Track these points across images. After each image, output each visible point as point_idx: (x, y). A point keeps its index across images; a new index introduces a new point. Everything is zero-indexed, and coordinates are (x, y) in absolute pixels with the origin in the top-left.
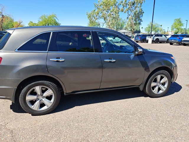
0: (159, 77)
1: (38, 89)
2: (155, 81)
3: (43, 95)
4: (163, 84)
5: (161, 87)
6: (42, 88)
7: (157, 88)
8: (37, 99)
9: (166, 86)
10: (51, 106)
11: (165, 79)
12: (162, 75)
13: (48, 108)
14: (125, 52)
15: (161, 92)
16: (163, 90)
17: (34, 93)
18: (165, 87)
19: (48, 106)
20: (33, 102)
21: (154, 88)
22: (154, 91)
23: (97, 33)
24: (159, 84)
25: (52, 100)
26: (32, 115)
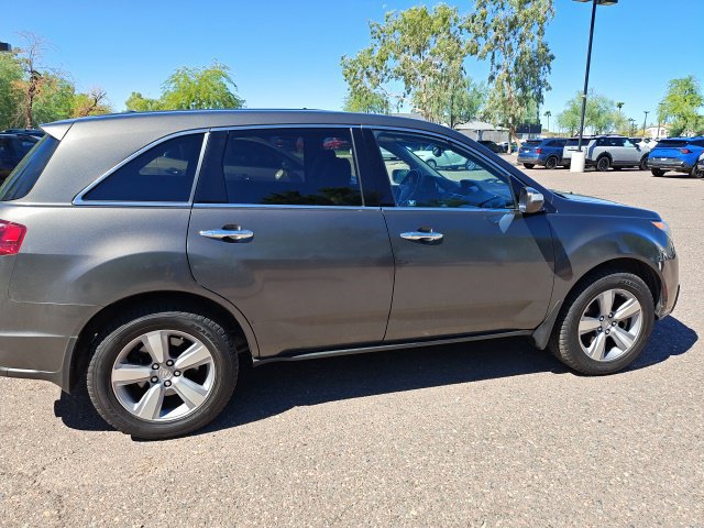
0: (607, 298)
1: (155, 342)
2: (595, 311)
3: (173, 364)
4: (626, 324)
5: (614, 334)
6: (170, 337)
7: (601, 337)
8: (154, 380)
9: (635, 330)
10: (203, 406)
11: (631, 307)
12: (620, 291)
13: (194, 413)
14: (480, 206)
15: (616, 353)
16: (623, 347)
17: (140, 357)
18: (632, 337)
19: (191, 405)
20: (136, 391)
21: (588, 338)
22: (590, 349)
23: (375, 133)
24: (607, 325)
25: (208, 385)
26: (134, 439)
